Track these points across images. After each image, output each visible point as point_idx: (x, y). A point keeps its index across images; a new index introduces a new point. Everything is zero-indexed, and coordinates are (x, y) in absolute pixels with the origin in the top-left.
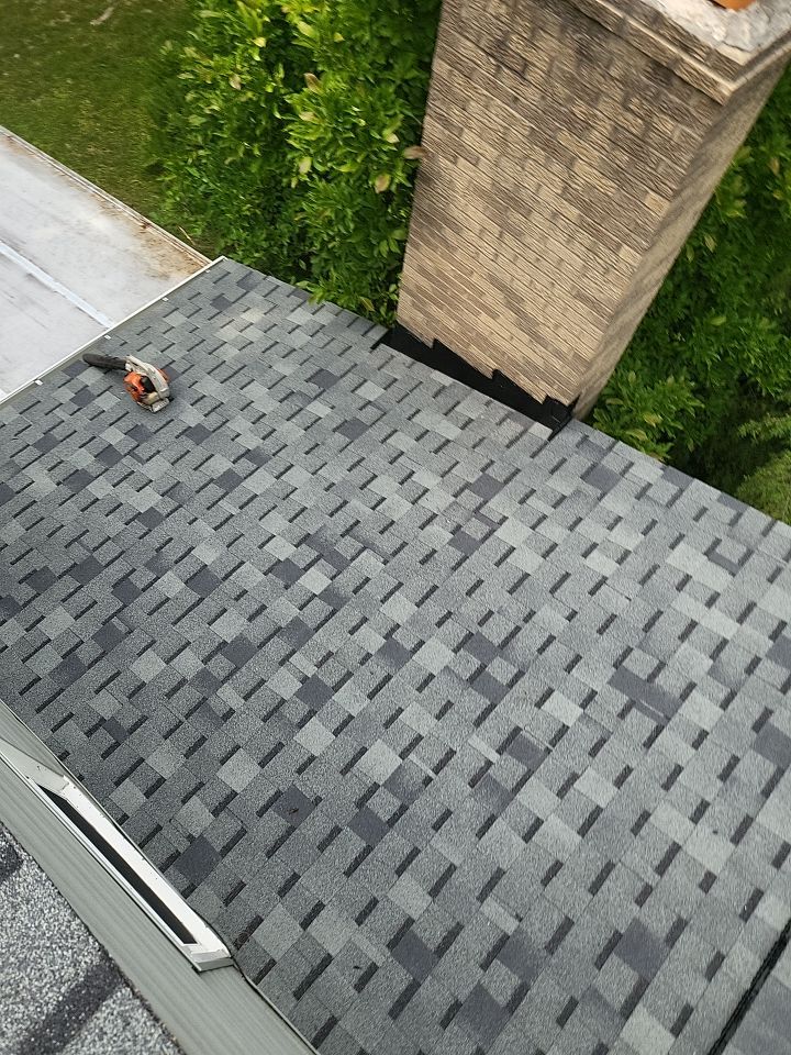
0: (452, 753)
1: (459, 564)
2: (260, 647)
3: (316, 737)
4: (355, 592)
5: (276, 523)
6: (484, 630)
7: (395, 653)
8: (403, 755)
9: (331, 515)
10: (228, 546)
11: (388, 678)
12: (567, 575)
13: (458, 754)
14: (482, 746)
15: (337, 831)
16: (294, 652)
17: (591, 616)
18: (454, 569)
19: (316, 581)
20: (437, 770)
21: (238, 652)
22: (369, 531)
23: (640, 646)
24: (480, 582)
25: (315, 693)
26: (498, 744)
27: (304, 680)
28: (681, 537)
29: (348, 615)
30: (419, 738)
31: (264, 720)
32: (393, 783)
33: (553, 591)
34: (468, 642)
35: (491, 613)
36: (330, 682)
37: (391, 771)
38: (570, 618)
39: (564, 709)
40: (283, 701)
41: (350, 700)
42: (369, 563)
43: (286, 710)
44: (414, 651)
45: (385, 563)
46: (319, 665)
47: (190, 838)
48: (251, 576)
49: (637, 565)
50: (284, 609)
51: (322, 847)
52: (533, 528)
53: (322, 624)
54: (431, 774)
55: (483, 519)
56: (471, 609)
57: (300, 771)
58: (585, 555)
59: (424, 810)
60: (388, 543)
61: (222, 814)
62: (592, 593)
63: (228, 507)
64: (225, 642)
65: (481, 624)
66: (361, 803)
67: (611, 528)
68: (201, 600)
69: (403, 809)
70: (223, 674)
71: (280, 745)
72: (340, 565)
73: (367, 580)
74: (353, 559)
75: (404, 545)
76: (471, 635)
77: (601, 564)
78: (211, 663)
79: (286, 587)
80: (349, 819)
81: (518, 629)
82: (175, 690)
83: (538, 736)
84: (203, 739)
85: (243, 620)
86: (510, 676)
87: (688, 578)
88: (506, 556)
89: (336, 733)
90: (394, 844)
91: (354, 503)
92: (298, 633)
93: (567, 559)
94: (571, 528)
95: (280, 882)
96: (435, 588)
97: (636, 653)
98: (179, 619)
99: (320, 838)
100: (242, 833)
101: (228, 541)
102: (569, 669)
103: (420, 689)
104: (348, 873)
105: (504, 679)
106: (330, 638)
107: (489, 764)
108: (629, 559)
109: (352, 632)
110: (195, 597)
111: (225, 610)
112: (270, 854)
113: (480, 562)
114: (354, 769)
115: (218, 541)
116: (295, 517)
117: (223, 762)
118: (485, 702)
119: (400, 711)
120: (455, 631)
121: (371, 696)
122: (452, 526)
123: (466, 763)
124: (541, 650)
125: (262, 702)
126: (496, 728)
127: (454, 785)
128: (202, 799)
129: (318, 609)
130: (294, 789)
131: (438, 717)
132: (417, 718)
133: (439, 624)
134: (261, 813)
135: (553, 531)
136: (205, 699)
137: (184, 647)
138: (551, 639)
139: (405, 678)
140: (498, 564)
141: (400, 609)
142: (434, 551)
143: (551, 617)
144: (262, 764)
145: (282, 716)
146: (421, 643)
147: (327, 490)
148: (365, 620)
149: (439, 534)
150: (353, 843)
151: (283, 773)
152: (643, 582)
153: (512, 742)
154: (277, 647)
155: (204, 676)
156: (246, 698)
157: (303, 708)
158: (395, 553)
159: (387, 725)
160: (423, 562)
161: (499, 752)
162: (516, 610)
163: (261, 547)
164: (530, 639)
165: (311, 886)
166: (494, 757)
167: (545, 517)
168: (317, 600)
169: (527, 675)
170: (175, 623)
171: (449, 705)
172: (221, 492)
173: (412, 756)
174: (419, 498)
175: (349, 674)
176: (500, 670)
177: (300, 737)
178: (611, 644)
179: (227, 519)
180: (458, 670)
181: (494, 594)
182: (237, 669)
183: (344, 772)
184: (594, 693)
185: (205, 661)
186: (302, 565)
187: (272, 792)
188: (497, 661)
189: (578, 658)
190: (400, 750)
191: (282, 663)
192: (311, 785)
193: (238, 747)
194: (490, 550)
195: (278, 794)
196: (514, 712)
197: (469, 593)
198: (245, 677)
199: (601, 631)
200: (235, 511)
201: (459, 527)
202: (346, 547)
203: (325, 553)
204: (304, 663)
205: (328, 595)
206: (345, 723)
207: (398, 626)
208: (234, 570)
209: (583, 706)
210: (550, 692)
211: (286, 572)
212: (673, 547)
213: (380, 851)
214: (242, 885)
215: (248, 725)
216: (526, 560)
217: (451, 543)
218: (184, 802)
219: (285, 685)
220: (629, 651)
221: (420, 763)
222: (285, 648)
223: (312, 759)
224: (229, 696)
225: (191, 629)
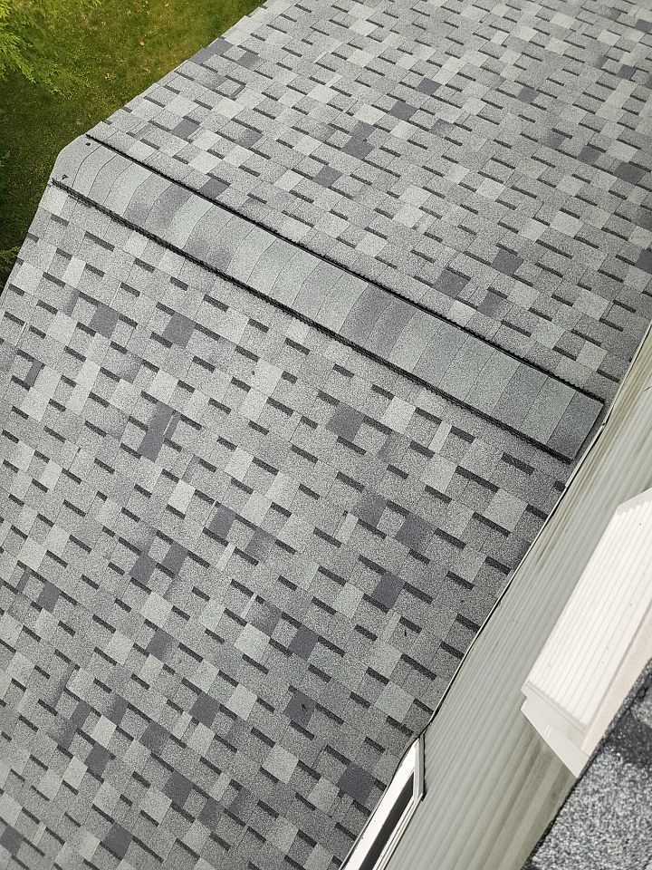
0: (233, 582)
1: (70, 599)
2: (172, 770)
3: (242, 701)
4: (109, 691)
5: (50, 783)
6: (127, 569)
7: (159, 645)
8: (243, 623)
9: (36, 729)
10: (79, 825)
11: (182, 647)
12: (66, 503)
13: (234, 577)
14: (224, 559)
15: (312, 669)
16: (173, 737)
17: (100, 479)
18: (75, 603)
19: (103, 731)
20: (250, 594)
21: (179, 789)
22: (47, 689)
23: (119, 438)
24: (84, 578)
25: (205, 709)
26: (220, 546)
27: (195, 721)
28: (15, 409)
29: (131, 692)
30: (227, 612)
31: (235, 750)
32: (266, 628)
33: (82, 514)
34: (139, 582)
35: (111, 565)
36: (194, 698)
37: (258, 632)
38: (104, 498)
39: (181, 495)
40: (217, 737)
41: (206, 677)
42: (80, 683)
43: (224, 732)
44: (155, 627)
45: (77, 668)
46: (180, 711)
47: (341, 795)
48: (106, 796)
49: (48, 445)
50: (134, 755)
51: (327, 678)
52: (25, 537)
53: (144, 716)
54: (254, 597)
55: (23, 583)
56: (110, 582)
57: (272, 709)
58: (45, 490)
59: (282, 599)
60: (57, 669)
61: (318, 770)
62: (79, 481)
63: (38, 836)
64: (173, 805)
65: (122, 573)
66: (288, 652)
67: (16, 470)
68: (135, 839)
69: (285, 616)
70: (202, 799)
71: (254, 731)
72: (85, 710)
73: (97, 682)
74: (78, 699)
75: (58, 653)
76: (133, 580)
77: (51, 475)
78: (193, 813)
79: (113, 757)
80: (301, 660)
81: (121, 540)
82: (222, 842)
83: (208, 514)
84: (260, 804)
85: (150, 792)
86: (162, 542)
87: (52, 402)
88: (56, 558)
89: (235, 684)
90: (312, 618)
91: (20, 709)
92: (155, 736)
93: (51, 505)
94: (22, 504)
95: (359, 708)
96: (95, 618)
97: (125, 442)
98: (156, 856)
99: (320, 681)
100: (329, 749)
101: (74, 828)
102: (148, 494)
103: (187, 618)
104: (342, 653)
105: (166, 547)
106: (155, 706)
107: (237, 551)
108: (43, 453)
109: (147, 687)
110: (133, 846)
111: (143, 813)
112: (341, 722)
113: (65, 580)
114: (262, 663)
115: (75, 838)
116: (42, 765)
117: (276, 780)
118: (188, 561)
119: (208, 631)
120: (131, 595)
121: (200, 659)
122: (34, 612)
123: (240, 570)
124: (136, 519)
125: (220, 757)
126: (207, 549)
127: (258, 578)
128: (309, 792)
129: (130, 723)
130: (288, 712)
131: (207, 599)
132: (211, 616)
133: (128, 609)
134: (311, 736)
135: (27, 519)
136: (226, 811)
137: (182, 844)
138: (125, 511)
139: (181, 632)
140: (65, 564)
141: (119, 646)
142: (61, 624)
143: (106, 513)
144: (272, 744)
145: (230, 735)
146: (147, 622)
147: (10, 739)
148: (134, 677)
149: (43, 622)
150: (319, 654)
151: (275, 724)
152: (62, 439)
153: (216, 534)
154: (170, 753)
155: (206, 818)
156: (219, 772)
157: (220, 718)
158: (67, 660)
159: (221, 641)
160: (72, 632)
161: (226, 544)
162: (104, 545)
163: (75, 792)
164: (127, 529)
165: (358, 682)
166: (231, 548)
167: (14, 528)
168: (122, 726)
169: (159, 528)
170: (161, 860)
171: (195, 590)
172: (24, 846)
173: (243, 616)
174: (8, 646)
175: (185, 681)
176: (159, 551)
177: (244, 715)
178: (121, 462)
179: (52, 833)
180: (165, 587)
181: (94, 564)
182: (195, 787)
183: (265, 671)
184: (165, 472)
185: (191, 819)
186: (90, 747)
187: (293, 730)
188: (152, 554)
189: (138, 488)
190: (239, 627)
191: (184, 745)
192: (281, 698)
193: (262, 769)
194: (53, 573)
195: (293, 724)
196: (192, 536)
197: (96, 586)
198: (200, 777)
199: (112, 471)
200: (42, 827)
201: (33, 604)
202: (66, 708)
203: (76, 727)
204: (180, 725)
205: (115, 716)
206: (226, 678)
207: (135, 646)
208: (102, 813)
209: (177, 480)
210: (170, 508)
211: (99, 761)
212: (26, 416)
213: (321, 630)
214: (368, 740)
215: (242, 764)
216: (57, 539)
217: (50, 609)
218: (314, 808)
219: (202, 738)
220: (124, 446)
221: (247, 608)
222: (171, 745)
223: (260, 701)
224: (219, 789)
225: (163, 842)
